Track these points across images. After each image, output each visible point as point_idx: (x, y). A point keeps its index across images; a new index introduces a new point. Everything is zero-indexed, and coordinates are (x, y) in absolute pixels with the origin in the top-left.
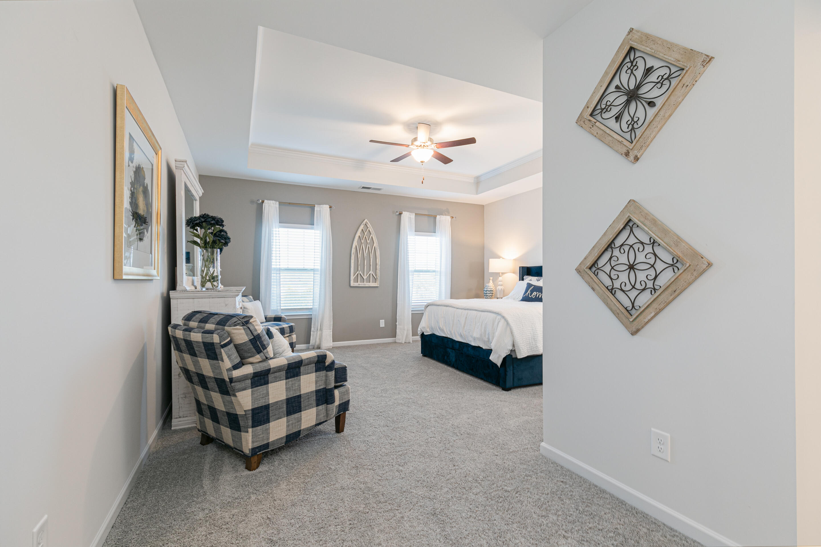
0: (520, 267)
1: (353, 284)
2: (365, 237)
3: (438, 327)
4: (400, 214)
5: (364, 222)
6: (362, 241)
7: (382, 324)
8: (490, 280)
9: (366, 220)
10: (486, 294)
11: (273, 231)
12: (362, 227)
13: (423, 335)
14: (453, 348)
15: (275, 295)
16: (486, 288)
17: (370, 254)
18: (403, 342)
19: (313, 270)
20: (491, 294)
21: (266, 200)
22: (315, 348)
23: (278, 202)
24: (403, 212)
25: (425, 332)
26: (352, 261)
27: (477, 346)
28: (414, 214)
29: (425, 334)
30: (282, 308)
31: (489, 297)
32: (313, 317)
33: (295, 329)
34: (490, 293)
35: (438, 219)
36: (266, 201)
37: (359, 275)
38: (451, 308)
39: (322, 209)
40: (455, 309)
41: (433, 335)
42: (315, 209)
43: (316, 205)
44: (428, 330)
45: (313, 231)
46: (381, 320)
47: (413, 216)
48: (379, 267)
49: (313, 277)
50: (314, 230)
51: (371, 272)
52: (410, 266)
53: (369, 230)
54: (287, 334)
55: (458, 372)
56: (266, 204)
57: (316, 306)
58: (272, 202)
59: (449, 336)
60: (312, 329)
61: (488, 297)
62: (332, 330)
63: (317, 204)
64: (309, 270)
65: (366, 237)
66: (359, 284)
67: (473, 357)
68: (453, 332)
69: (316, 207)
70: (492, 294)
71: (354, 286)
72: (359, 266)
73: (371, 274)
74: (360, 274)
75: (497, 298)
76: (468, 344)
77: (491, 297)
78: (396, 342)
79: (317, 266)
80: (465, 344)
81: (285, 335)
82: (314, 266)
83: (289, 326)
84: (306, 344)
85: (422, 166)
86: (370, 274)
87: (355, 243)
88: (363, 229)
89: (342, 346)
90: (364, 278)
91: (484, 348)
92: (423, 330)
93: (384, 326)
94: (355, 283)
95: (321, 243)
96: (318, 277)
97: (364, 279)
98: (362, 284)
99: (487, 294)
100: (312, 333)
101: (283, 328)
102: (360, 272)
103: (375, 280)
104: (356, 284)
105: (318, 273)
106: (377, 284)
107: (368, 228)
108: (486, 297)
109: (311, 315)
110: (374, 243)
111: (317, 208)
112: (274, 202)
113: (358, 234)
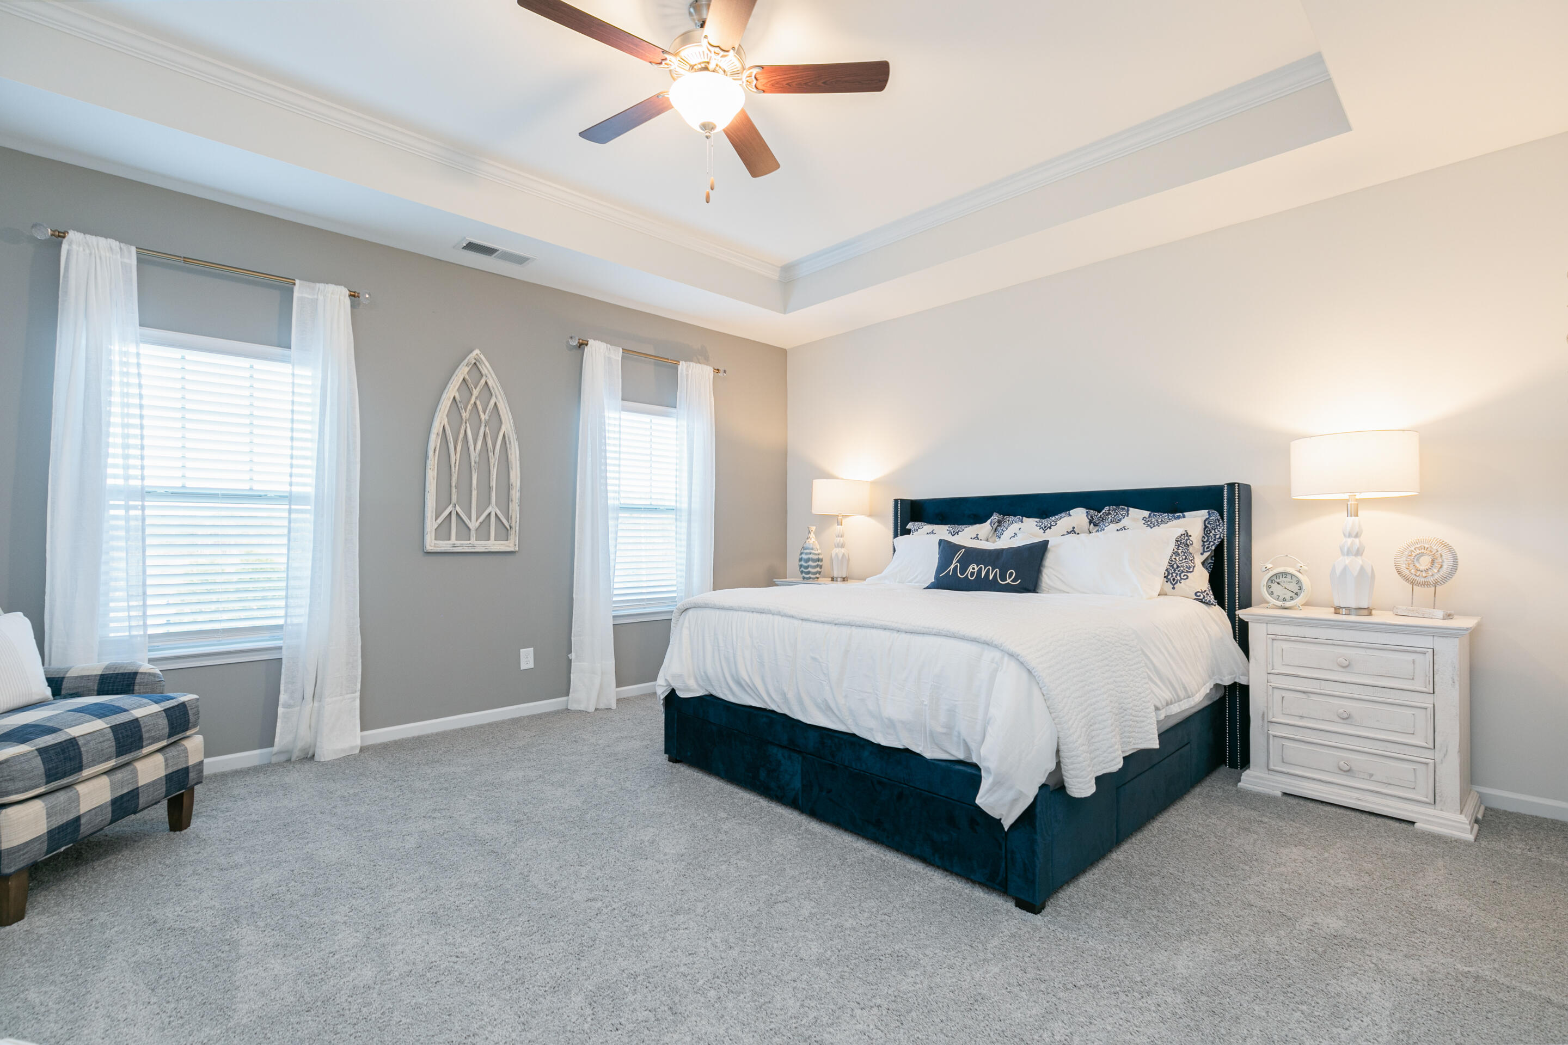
0: (896, 501)
1: (431, 544)
2: (472, 401)
3: (732, 676)
4: (582, 345)
5: (471, 358)
6: (465, 415)
7: (527, 659)
8: (809, 532)
9: (477, 351)
10: (807, 567)
11: (110, 352)
12: (463, 372)
13: (672, 699)
14: (792, 747)
15: (123, 584)
16: (807, 554)
17: (491, 454)
18: (592, 709)
19: (288, 498)
20: (818, 569)
21: (79, 230)
22: (293, 759)
23: (133, 249)
24: (591, 342)
25: (681, 690)
26: (432, 475)
27: (902, 747)
28: (621, 350)
29: (682, 694)
30: (151, 631)
31: (814, 576)
32: (285, 655)
33: (197, 713)
34: (817, 566)
35: (682, 370)
36: (73, 235)
37: (454, 517)
38: (777, 618)
39: (321, 298)
40: (796, 622)
41: (709, 701)
42: (296, 294)
43: (297, 282)
44: (692, 683)
45: (285, 368)
46: (521, 650)
47: (617, 355)
48: (518, 494)
49: (286, 523)
50: (290, 366)
51: (493, 509)
52: (610, 495)
53: (486, 382)
54: (155, 740)
55: (816, 827)
56: (74, 247)
57: (300, 616)
58: (103, 245)
59: (773, 707)
60: (283, 697)
61: (810, 575)
62: (358, 694)
63: (300, 279)
64: (271, 499)
65: (478, 403)
66: (453, 543)
67: (880, 783)
68: (790, 695)
69: (296, 288)
70: (821, 567)
71: (438, 550)
72: (454, 490)
73: (493, 515)
74: (457, 513)
75: (833, 579)
76: (854, 735)
77: (818, 575)
78: (567, 709)
79: (304, 485)
80: (845, 737)
81: (142, 747)
82: (291, 484)
83: (165, 710)
84: (261, 747)
85: (708, 141)
86: (490, 514)
87: (441, 420)
88: (467, 377)
89: (395, 742)
90: (471, 527)
91: (928, 755)
92: (672, 685)
93: (531, 665)
94: (441, 543)
95: (317, 409)
96: (306, 519)
97: (470, 530)
98: (463, 546)
99: (810, 569)
100: (281, 710)
101: (137, 720)
102: (458, 509)
103: (504, 532)
104: (444, 546)
105: (308, 507)
106: (512, 545)
107: (482, 375)
108: (808, 576)
109: (280, 648)
110: (501, 423)
111: (301, 291)
112: (114, 244)
113: (452, 390)
